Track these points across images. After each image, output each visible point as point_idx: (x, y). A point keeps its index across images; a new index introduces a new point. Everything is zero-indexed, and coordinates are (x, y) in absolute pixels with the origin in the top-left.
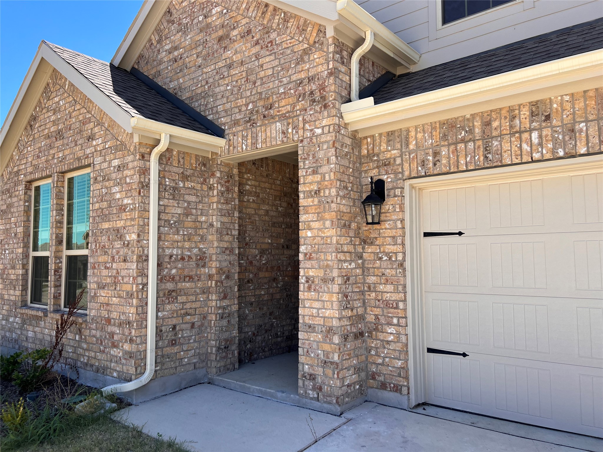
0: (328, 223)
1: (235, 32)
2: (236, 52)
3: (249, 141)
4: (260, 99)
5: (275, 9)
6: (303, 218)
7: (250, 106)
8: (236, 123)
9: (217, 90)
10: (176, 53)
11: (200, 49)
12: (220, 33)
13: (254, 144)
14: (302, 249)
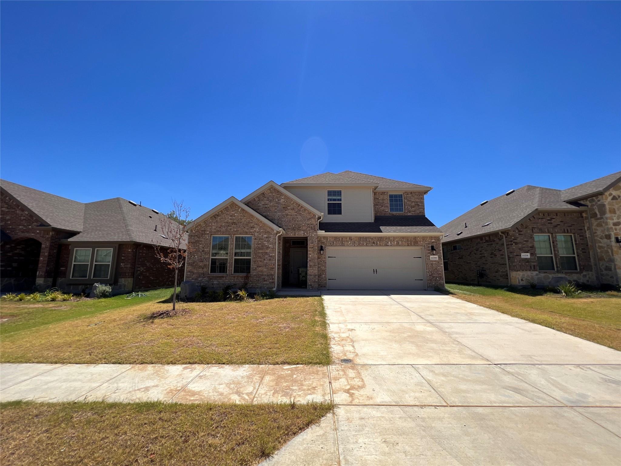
0: (315, 254)
1: (289, 208)
2: (289, 212)
3: (293, 234)
4: (297, 225)
5: (302, 206)
6: (309, 252)
7: (293, 226)
8: (289, 229)
9: (282, 219)
10: (266, 206)
11: (276, 208)
12: (284, 206)
13: (295, 234)
14: (309, 259)
